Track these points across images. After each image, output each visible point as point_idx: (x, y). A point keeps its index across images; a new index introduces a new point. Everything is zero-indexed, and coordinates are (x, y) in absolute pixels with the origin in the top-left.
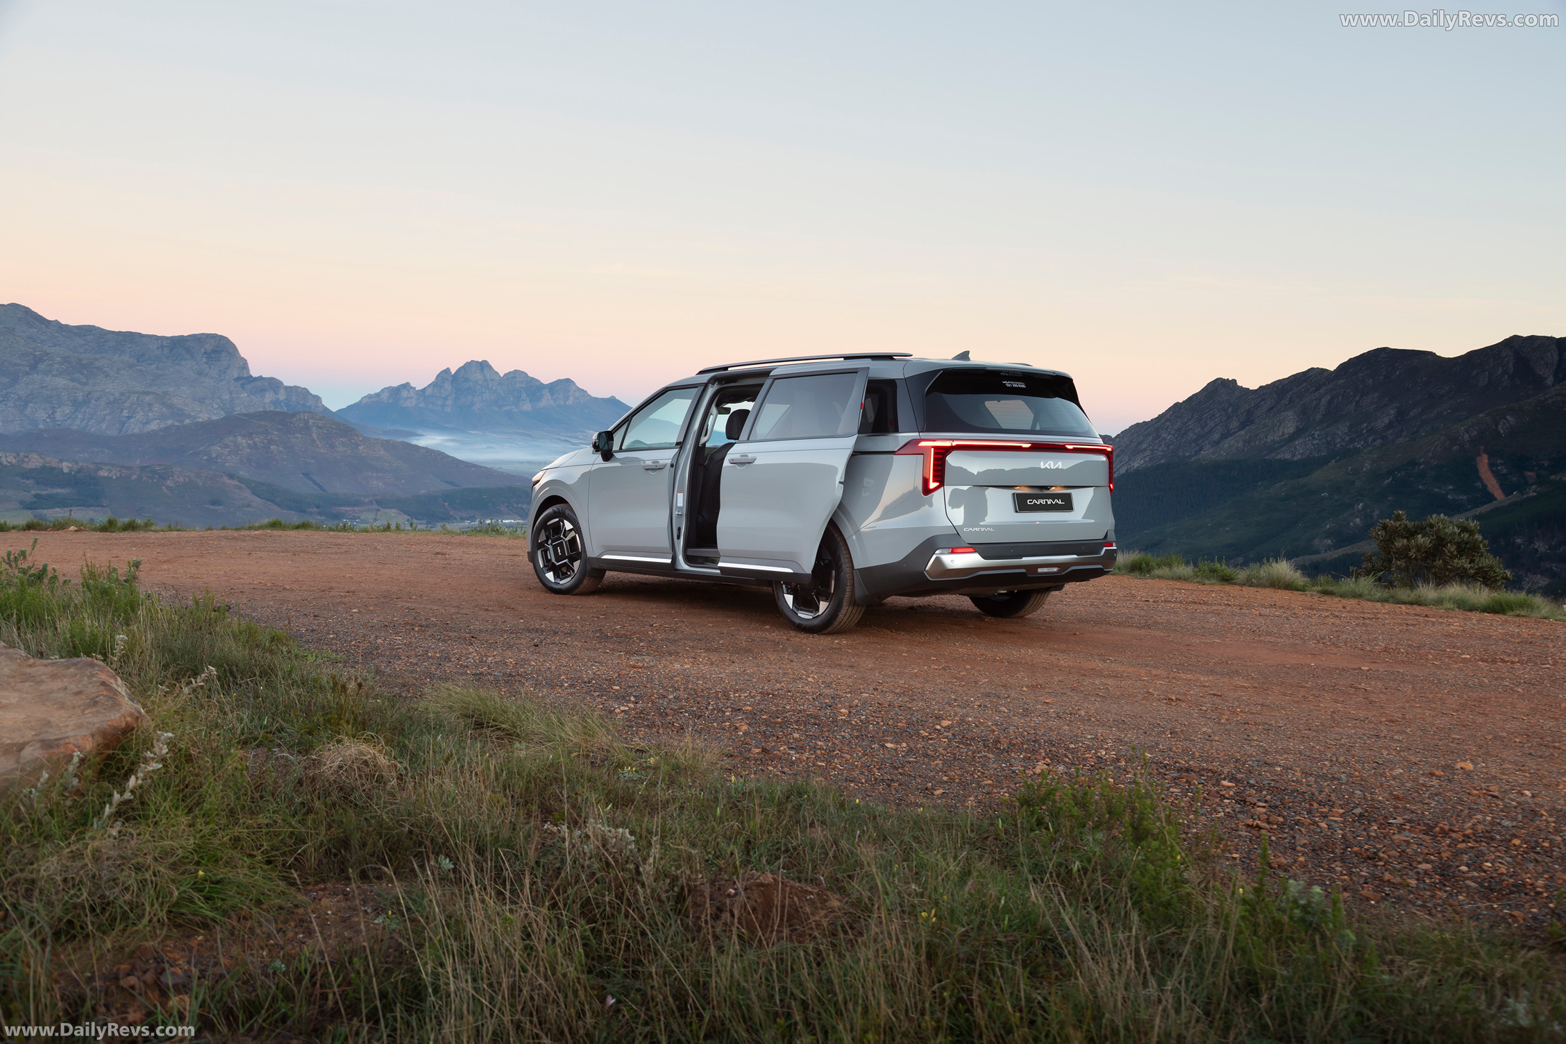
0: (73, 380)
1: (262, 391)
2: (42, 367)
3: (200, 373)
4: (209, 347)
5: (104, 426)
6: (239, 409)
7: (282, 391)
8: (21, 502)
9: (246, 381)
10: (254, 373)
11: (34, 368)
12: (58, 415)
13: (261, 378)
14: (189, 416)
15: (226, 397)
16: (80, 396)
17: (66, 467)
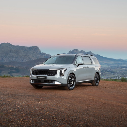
0: (15, 54)
1: (43, 55)
2: (11, 52)
3: (33, 52)
4: (35, 48)
5: (20, 61)
6: (39, 58)
7: (46, 55)
8: (8, 73)
9: (40, 53)
10: (41, 52)
11: (10, 52)
12: (13, 59)
13: (42, 53)
14: (32, 59)
15: (37, 56)
16: (16, 56)
17: (14, 67)
